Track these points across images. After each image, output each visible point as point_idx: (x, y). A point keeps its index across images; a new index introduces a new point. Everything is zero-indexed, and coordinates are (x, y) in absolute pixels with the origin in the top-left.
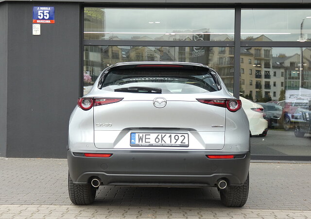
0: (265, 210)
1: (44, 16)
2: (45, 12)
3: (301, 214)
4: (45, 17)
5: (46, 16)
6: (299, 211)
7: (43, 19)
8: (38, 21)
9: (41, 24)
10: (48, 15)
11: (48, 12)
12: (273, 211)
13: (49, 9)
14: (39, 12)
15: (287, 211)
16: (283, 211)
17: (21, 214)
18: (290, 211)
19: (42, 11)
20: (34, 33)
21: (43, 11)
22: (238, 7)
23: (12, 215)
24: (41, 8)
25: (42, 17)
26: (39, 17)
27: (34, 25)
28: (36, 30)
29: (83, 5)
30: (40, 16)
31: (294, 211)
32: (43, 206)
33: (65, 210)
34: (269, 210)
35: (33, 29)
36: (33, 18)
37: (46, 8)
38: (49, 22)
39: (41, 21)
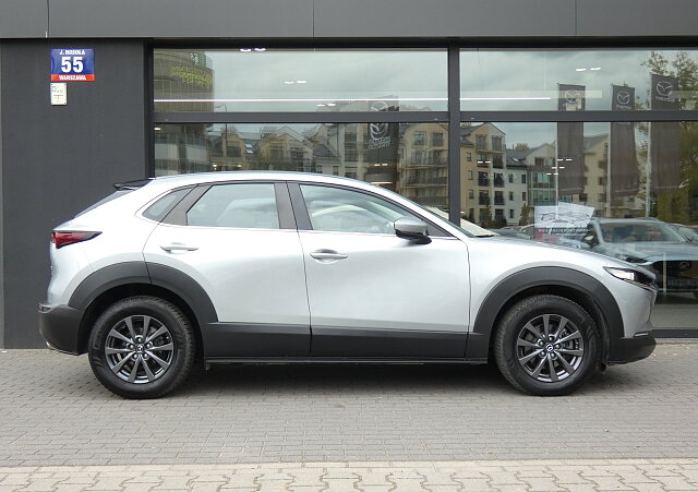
0: (531, 462)
1: (72, 66)
2: (75, 58)
4: (75, 69)
5: (77, 66)
6: (602, 461)
7: (72, 73)
8: (61, 78)
9: (68, 83)
10: (81, 65)
11: (81, 58)
12: (547, 462)
13: (83, 53)
14: (64, 58)
16: (569, 462)
19: (69, 58)
20: (54, 101)
21: (72, 56)
22: (453, 45)
24: (67, 52)
25: (69, 70)
26: (64, 70)
27: (54, 84)
28: (58, 95)
29: (150, 45)
30: (66, 66)
31: (591, 462)
35: (53, 94)
36: (51, 71)
37: (78, 52)
38: (83, 78)
39: (68, 78)
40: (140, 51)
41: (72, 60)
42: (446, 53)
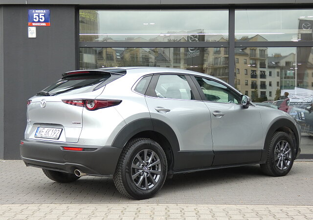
0: (260, 206)
1: (39, 18)
2: (41, 15)
4: (40, 20)
5: (42, 18)
6: (293, 206)
7: (39, 22)
8: (34, 24)
9: (37, 27)
11: (43, 14)
12: (267, 206)
13: (45, 12)
14: (35, 15)
17: (23, 213)
18: (283, 206)
19: (37, 14)
20: (30, 36)
21: (39, 13)
22: (232, 8)
23: (13, 214)
24: (36, 11)
25: (37, 20)
26: (35, 20)
27: (29, 28)
28: (32, 33)
29: (78, 8)
30: (36, 18)
31: (288, 206)
32: (43, 205)
33: (66, 209)
35: (29, 32)
36: (29, 20)
37: (42, 11)
38: (44, 24)
39: (37, 24)
40: (73, 10)
41: (39, 15)
42: (228, 11)
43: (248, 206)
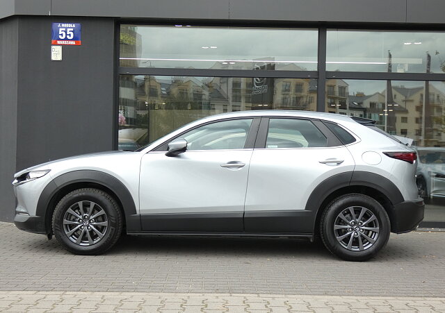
0: (374, 298)
1: (66, 35)
2: (69, 30)
3: (424, 302)
4: (68, 37)
5: (70, 35)
6: (421, 298)
7: (66, 39)
8: (59, 42)
9: (63, 46)
10: (72, 33)
11: (72, 30)
13: (74, 26)
14: (61, 29)
15: (405, 298)
16: (399, 298)
17: (38, 306)
19: (64, 29)
20: (53, 58)
21: (66, 28)
22: (323, 27)
24: (63, 25)
25: (64, 37)
26: (60, 37)
27: (53, 47)
28: (56, 54)
30: (62, 35)
31: (413, 298)
32: (68, 293)
33: (100, 299)
34: (380, 298)
35: (52, 53)
36: (52, 38)
37: (70, 25)
38: (73, 43)
39: (63, 42)
40: (112, 26)
41: (66, 31)
42: (317, 32)
43: (358, 298)
